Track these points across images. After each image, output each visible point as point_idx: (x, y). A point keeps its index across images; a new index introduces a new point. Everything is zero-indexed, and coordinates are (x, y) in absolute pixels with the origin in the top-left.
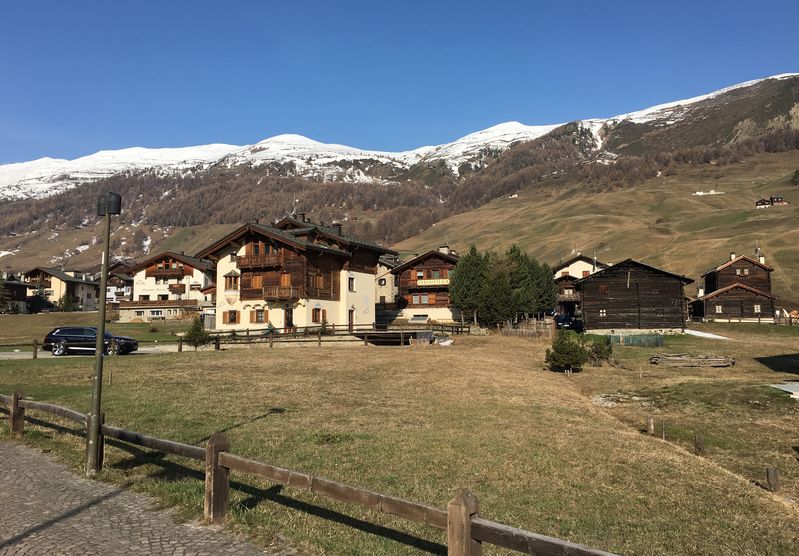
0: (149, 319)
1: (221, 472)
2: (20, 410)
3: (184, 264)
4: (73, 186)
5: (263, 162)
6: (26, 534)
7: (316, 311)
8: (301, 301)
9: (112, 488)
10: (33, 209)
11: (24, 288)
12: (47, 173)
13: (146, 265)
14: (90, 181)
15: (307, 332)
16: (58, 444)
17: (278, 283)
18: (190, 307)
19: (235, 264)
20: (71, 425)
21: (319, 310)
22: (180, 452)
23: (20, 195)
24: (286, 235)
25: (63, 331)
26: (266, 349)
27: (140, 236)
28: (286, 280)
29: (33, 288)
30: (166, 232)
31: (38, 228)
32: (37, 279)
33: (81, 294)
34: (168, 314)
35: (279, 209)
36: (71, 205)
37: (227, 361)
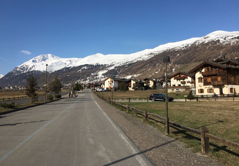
0: (176, 92)
1: (206, 139)
2: (147, 115)
3: (185, 75)
4: (153, 56)
5: (208, 41)
6: (153, 148)
7: (231, 89)
8: (225, 85)
9: (173, 139)
10: (144, 63)
11: (143, 83)
12: (147, 53)
13: (174, 76)
14: (157, 54)
15: (228, 96)
16: (157, 125)
17: (216, 80)
18: (187, 88)
19: (201, 74)
20: (159, 120)
21: (232, 88)
22: (192, 131)
23: (141, 60)
24: (219, 64)
25: (154, 95)
26: (214, 101)
27: (172, 68)
28: (219, 79)
29: (146, 83)
30: (179, 66)
31: (146, 68)
32: (146, 81)
33: (157, 85)
34: (181, 90)
35: (215, 56)
36: (153, 61)
37: (201, 105)
